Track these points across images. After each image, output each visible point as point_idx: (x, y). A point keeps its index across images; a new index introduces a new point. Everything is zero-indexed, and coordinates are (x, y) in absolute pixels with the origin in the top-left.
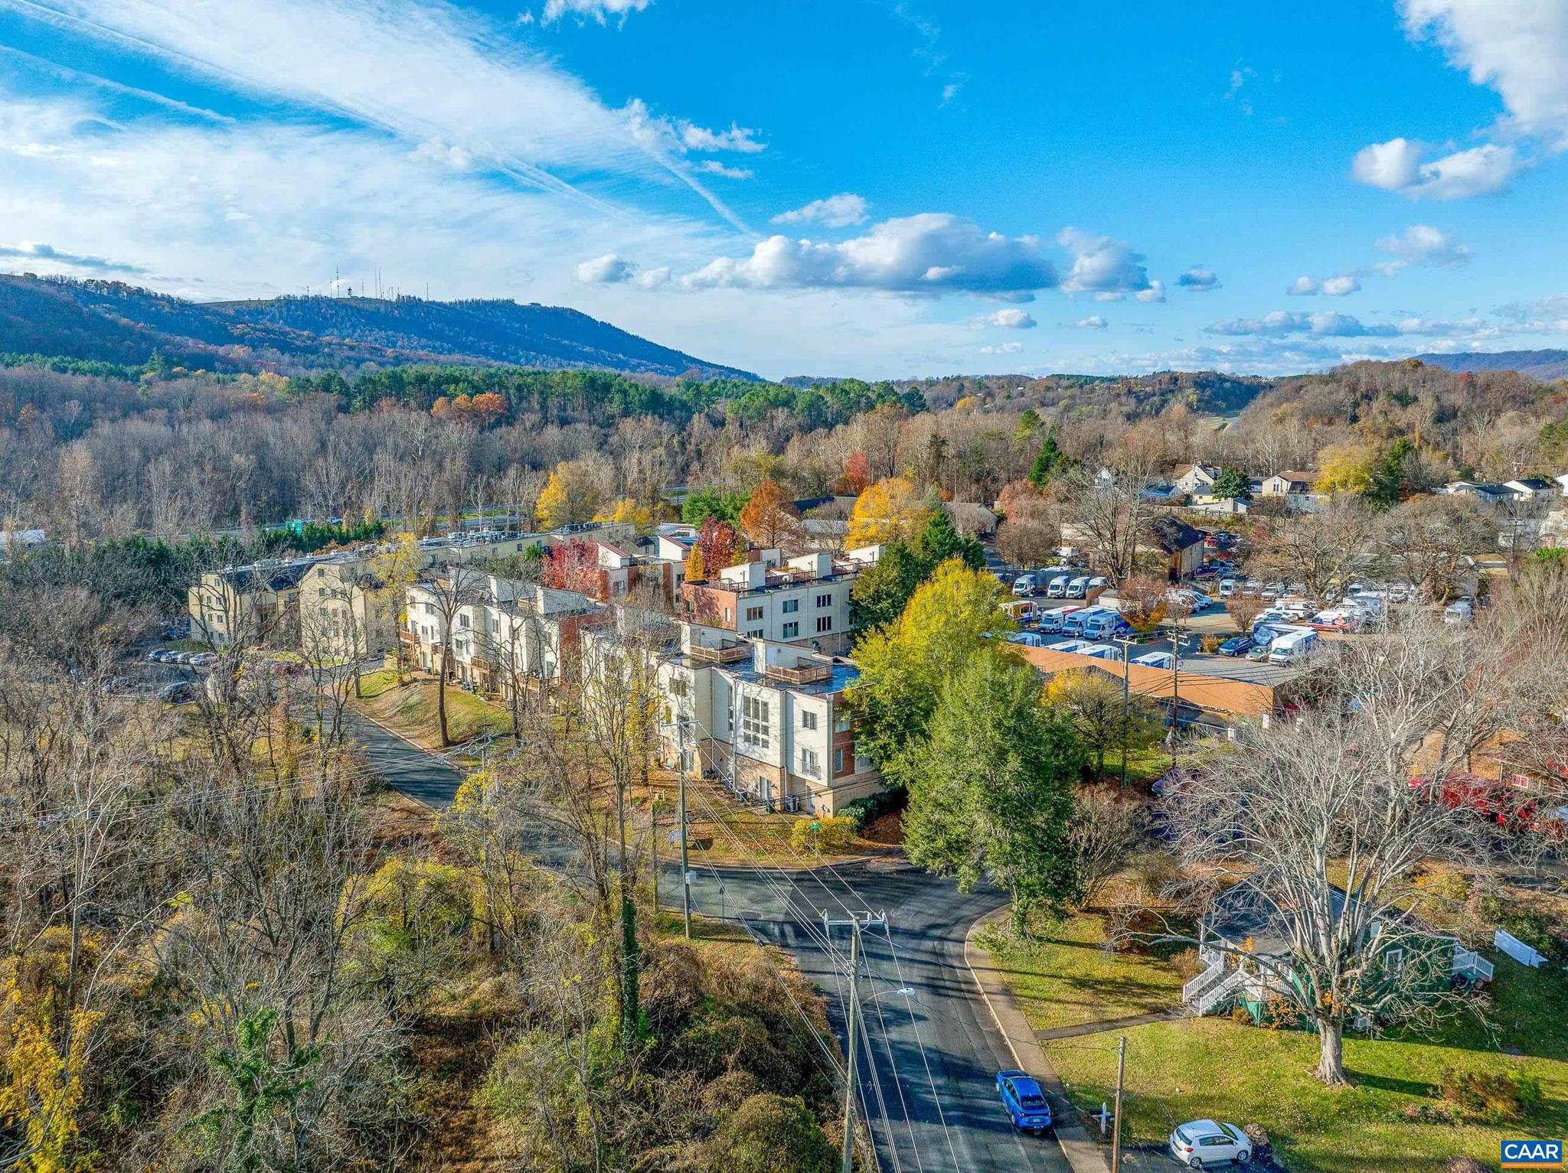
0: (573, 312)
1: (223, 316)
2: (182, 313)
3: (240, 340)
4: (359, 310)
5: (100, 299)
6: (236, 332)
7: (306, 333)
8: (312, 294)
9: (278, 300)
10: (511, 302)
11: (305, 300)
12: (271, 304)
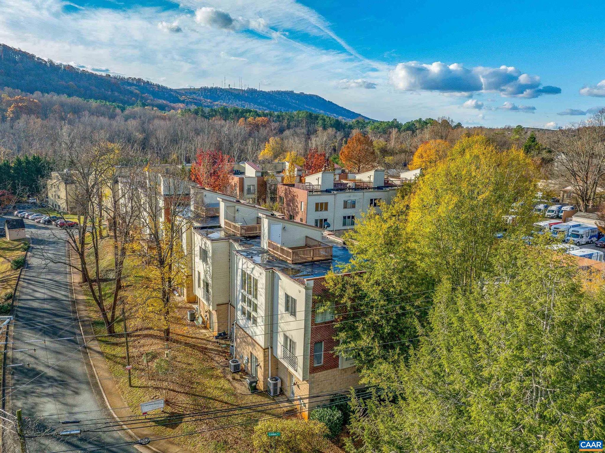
0: (317, 96)
1: (178, 93)
2: (162, 91)
3: (183, 102)
4: (232, 93)
5: (132, 85)
6: (182, 99)
7: (209, 100)
8: (214, 87)
9: (201, 88)
10: (292, 92)
11: (212, 89)
12: (198, 90)
